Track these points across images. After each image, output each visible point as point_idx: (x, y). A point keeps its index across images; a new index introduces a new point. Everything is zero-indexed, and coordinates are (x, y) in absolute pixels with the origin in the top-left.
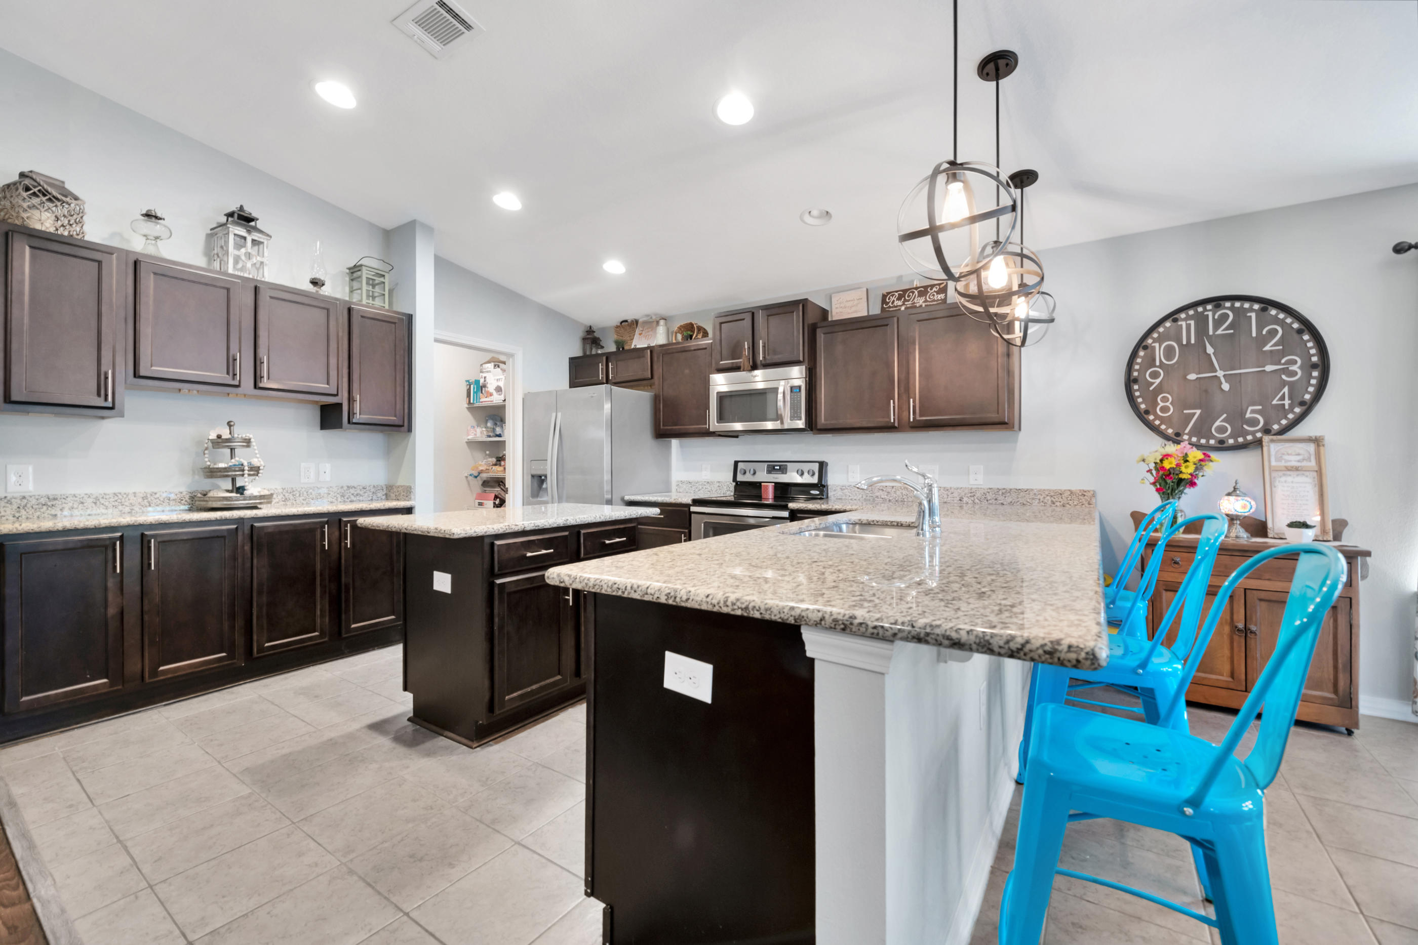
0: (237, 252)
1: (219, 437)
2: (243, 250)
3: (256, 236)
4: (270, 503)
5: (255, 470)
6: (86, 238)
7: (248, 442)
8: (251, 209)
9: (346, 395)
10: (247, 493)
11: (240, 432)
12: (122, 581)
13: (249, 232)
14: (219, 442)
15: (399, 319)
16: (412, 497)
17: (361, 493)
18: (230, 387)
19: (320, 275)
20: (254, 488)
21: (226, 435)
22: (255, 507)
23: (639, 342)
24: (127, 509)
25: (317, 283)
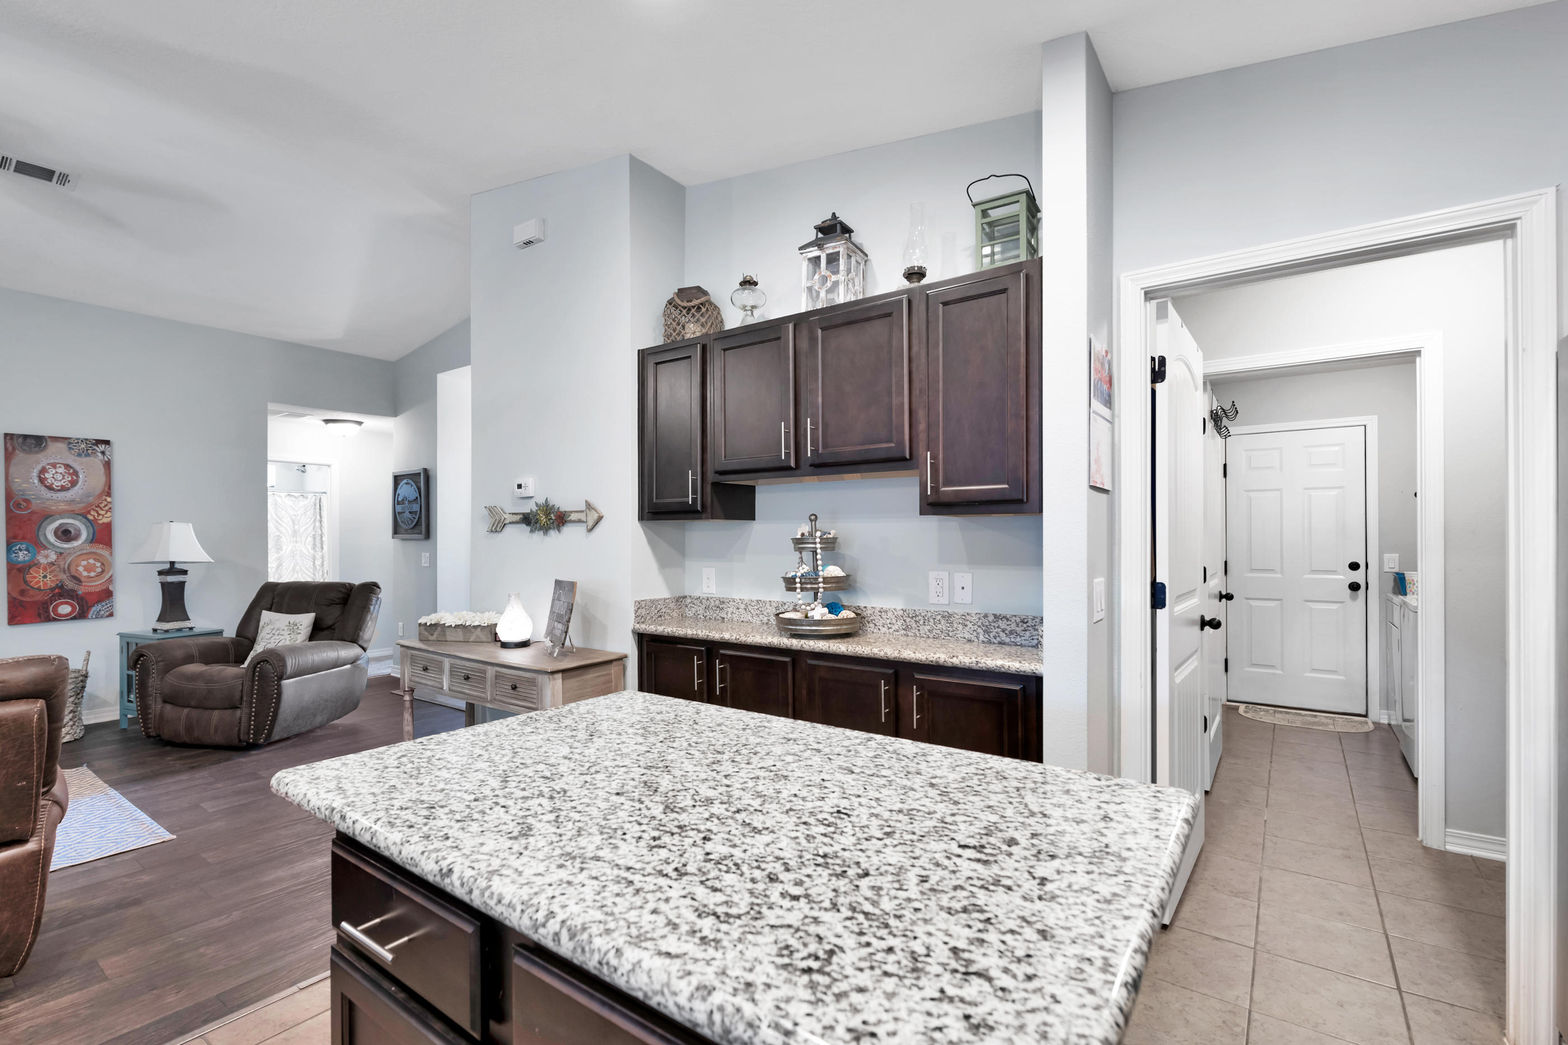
1: (803, 536)
8: (845, 217)
19: (916, 263)
21: (807, 534)
25: (915, 274)
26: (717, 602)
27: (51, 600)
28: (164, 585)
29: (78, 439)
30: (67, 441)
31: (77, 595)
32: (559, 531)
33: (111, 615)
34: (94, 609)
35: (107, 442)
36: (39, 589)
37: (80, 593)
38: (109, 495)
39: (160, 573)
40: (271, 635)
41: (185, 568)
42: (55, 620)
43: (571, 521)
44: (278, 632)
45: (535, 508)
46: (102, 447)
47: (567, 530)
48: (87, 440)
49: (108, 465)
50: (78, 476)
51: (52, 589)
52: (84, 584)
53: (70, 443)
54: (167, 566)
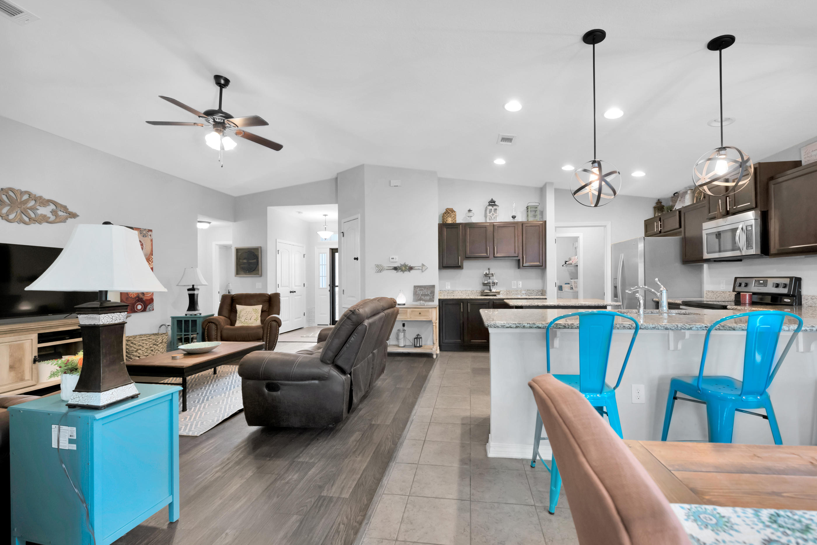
0: (489, 215)
1: (486, 273)
2: (491, 213)
3: (495, 207)
4: (499, 294)
5: (494, 284)
6: (457, 222)
7: (492, 274)
8: (494, 199)
9: (521, 256)
10: (492, 291)
11: (492, 272)
12: (463, 314)
13: (493, 207)
14: (486, 275)
15: (540, 224)
16: (546, 294)
17: (532, 292)
18: (486, 258)
19: (514, 214)
20: (494, 290)
21: (488, 273)
22: (495, 296)
23: (678, 206)
24: (468, 295)
25: (514, 217)
26: (452, 291)
27: (135, 303)
28: (190, 295)
29: (143, 229)
30: (140, 230)
31: (143, 300)
32: (410, 272)
33: (153, 310)
34: (148, 307)
35: (151, 231)
36: (131, 297)
37: (144, 299)
38: (152, 255)
39: (189, 290)
40: (246, 314)
41: (198, 288)
42: (136, 312)
43: (415, 269)
44: (249, 313)
45: (399, 265)
46: (150, 233)
47: (412, 271)
48: (146, 229)
49: (152, 240)
50: (143, 246)
51: (135, 298)
52: (145, 295)
53: (141, 231)
54: (191, 287)
